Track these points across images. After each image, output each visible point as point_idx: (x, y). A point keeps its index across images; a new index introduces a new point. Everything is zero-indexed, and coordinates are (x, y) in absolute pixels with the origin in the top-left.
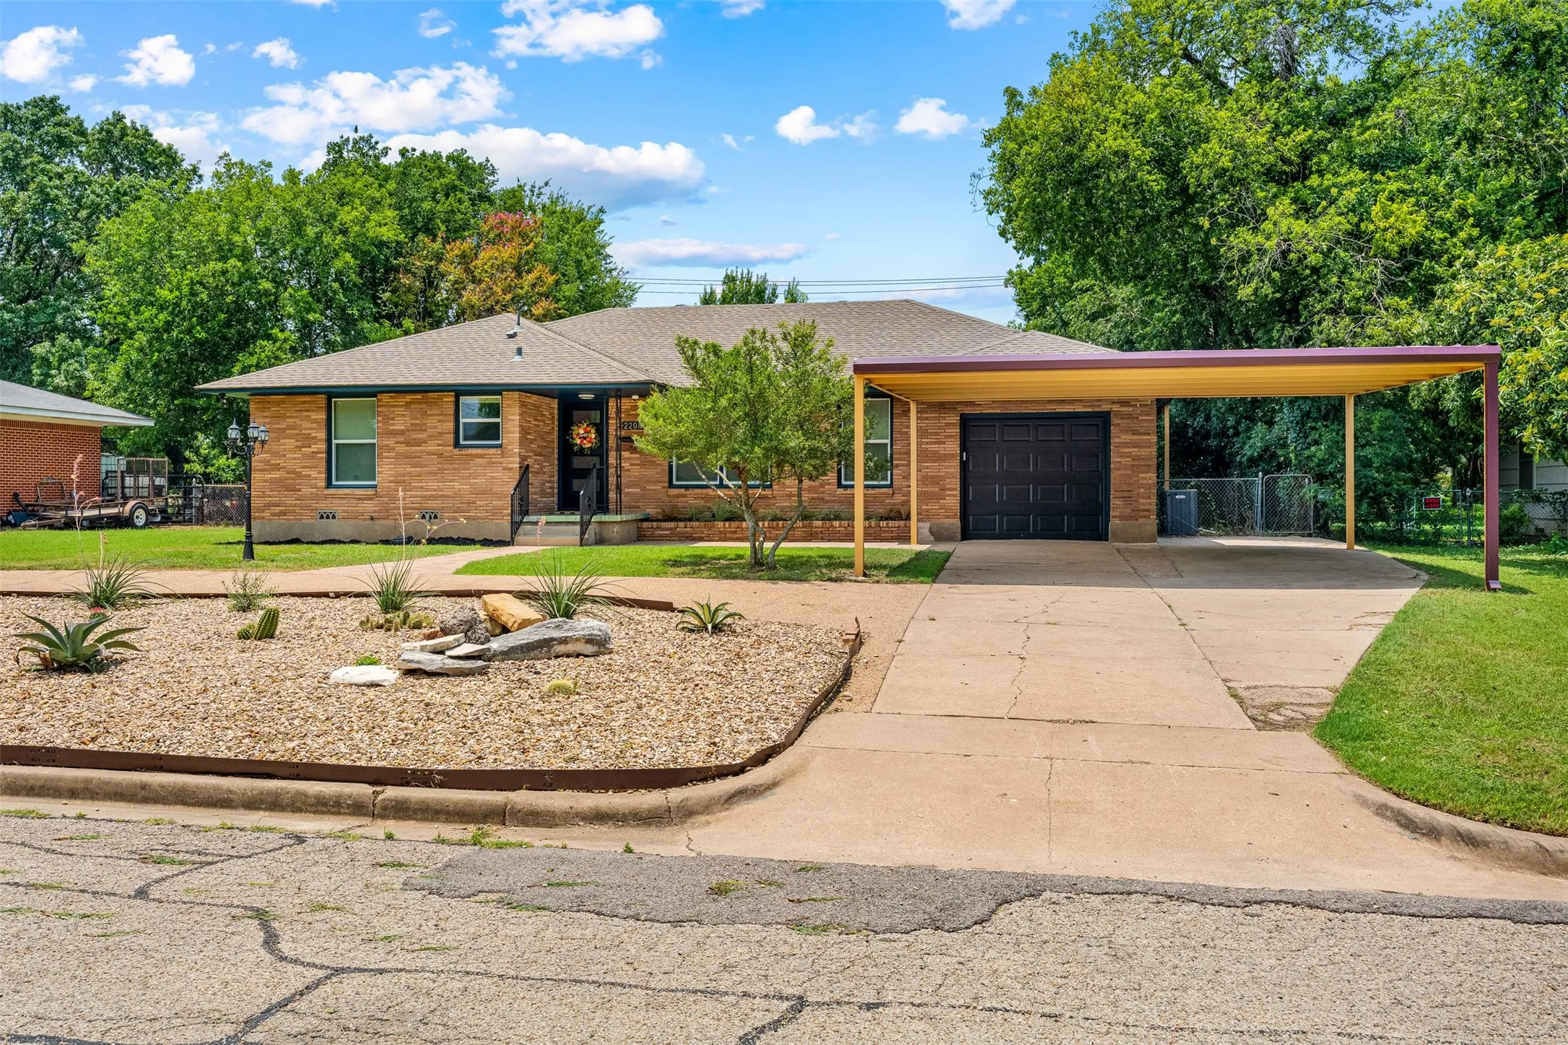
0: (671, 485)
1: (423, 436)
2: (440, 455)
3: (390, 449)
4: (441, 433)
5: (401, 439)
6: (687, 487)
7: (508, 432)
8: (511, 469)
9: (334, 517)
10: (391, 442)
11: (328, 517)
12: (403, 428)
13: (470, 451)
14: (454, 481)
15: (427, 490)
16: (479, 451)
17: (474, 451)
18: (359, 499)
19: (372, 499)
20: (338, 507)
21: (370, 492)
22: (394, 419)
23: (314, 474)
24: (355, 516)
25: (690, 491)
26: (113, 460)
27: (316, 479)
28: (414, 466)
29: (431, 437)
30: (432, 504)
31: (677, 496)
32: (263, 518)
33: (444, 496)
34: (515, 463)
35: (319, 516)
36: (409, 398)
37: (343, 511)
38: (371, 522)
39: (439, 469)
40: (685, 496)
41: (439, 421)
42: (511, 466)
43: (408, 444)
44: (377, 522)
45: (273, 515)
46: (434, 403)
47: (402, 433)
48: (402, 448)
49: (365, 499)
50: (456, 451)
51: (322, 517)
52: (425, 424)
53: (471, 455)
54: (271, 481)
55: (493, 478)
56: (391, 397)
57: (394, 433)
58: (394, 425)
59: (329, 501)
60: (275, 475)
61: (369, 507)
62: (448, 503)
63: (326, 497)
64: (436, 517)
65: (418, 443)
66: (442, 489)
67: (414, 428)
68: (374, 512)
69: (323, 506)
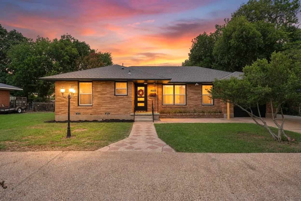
0: (162, 105)
1: (106, 92)
2: (110, 98)
3: (96, 96)
4: (111, 92)
5: (100, 93)
7: (129, 92)
9: (80, 114)
10: (96, 94)
11: (78, 114)
12: (100, 90)
13: (119, 97)
14: (114, 104)
15: (107, 107)
16: (121, 97)
18: (87, 109)
19: (91, 109)
21: (91, 107)
24: (86, 114)
25: (167, 106)
26: (13, 97)
27: (74, 104)
28: (103, 100)
29: (108, 93)
30: (108, 110)
31: (164, 107)
32: (59, 114)
33: (111, 108)
34: (131, 100)
36: (102, 83)
37: (83, 112)
39: (110, 101)
41: (110, 89)
43: (101, 95)
44: (92, 115)
45: (62, 113)
46: (109, 84)
47: (100, 92)
48: (99, 96)
49: (89, 109)
50: (115, 97)
51: (76, 114)
52: (106, 89)
54: (62, 104)
55: (125, 104)
56: (96, 82)
57: (97, 92)
58: (97, 89)
60: (63, 103)
61: (90, 111)
62: (113, 110)
63: (78, 109)
64: (109, 114)
65: (104, 94)
66: (111, 107)
67: (103, 90)
68: (92, 112)
69: (77, 111)
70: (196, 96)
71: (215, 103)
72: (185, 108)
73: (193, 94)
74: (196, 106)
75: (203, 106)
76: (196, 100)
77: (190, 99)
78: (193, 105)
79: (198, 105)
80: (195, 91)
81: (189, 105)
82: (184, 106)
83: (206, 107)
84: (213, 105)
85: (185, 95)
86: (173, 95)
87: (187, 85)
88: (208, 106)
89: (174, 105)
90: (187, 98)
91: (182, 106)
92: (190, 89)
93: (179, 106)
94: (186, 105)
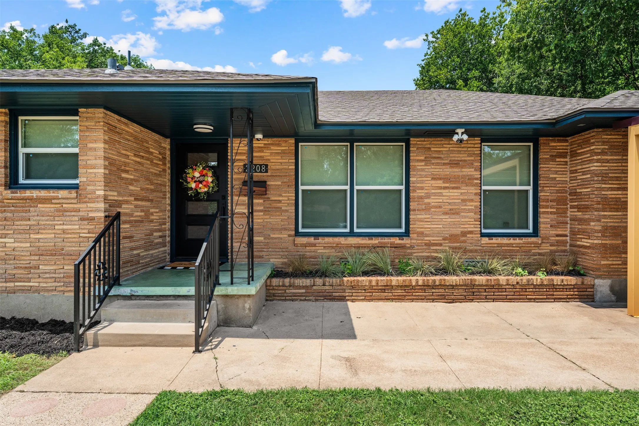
0: (297, 233)
6: (317, 235)
7: (86, 167)
8: (93, 219)
16: (43, 193)
17: (35, 193)
25: (320, 240)
31: (305, 245)
34: (97, 210)
40: (314, 245)
42: (91, 215)
50: (8, 194)
53: (31, 199)
55: (64, 231)
70: (455, 193)
71: (542, 226)
72: (403, 247)
73: (440, 183)
74: (453, 238)
75: (485, 240)
76: (452, 213)
77: (428, 208)
78: (438, 234)
79: (464, 234)
80: (448, 171)
81: (421, 234)
82: (397, 241)
83: (500, 245)
84: (536, 233)
85: (403, 187)
86: (347, 187)
87: (413, 140)
88: (512, 241)
89: (351, 234)
90: (413, 205)
91: (386, 240)
92: (427, 161)
93: (375, 241)
94: (407, 233)
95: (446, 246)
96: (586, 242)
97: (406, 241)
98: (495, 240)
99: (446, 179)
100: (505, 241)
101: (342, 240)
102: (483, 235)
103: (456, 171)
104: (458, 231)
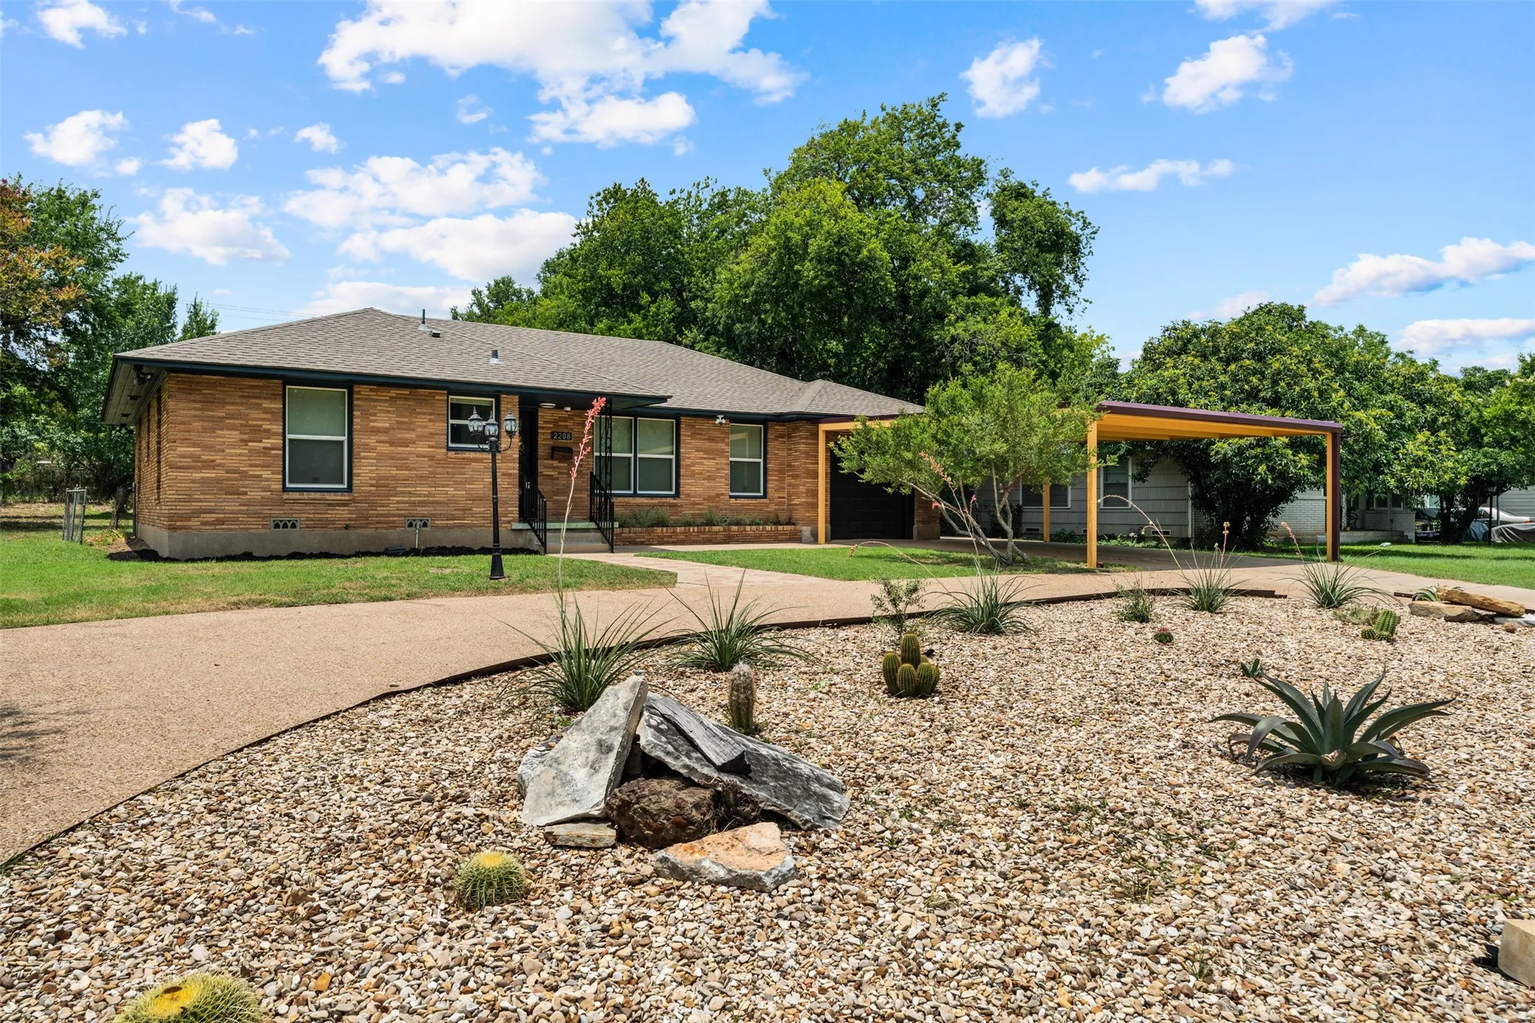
1: (412, 436)
2: (432, 458)
3: (372, 449)
4: (432, 434)
5: (383, 438)
8: (510, 474)
9: (294, 526)
10: (372, 441)
11: (285, 526)
12: (387, 425)
13: (467, 455)
14: (448, 486)
15: (419, 496)
16: (477, 455)
17: (472, 455)
18: (330, 505)
19: (346, 505)
20: (303, 515)
21: (346, 497)
22: (375, 415)
23: (266, 474)
24: (323, 524)
27: (268, 480)
28: (398, 468)
29: (421, 438)
30: (421, 511)
32: (189, 528)
33: (436, 502)
34: (514, 468)
35: (272, 525)
36: (394, 392)
37: (308, 519)
38: (344, 531)
39: (430, 473)
41: (430, 421)
42: (510, 471)
43: (392, 443)
44: (353, 531)
45: (205, 523)
46: (423, 401)
47: (386, 431)
48: (385, 448)
49: (338, 505)
50: (451, 454)
51: (277, 526)
52: (413, 423)
53: (468, 459)
54: (204, 481)
56: (371, 390)
57: (377, 431)
58: (374, 421)
59: (286, 507)
60: (210, 474)
61: (343, 513)
62: (439, 510)
63: (284, 502)
64: (425, 525)
65: (406, 443)
66: (433, 496)
67: (401, 426)
68: (350, 519)
69: (279, 513)
70: (712, 462)
71: (770, 491)
72: (675, 506)
73: (701, 455)
74: (710, 499)
75: (733, 501)
76: (709, 478)
77: (693, 475)
78: (700, 496)
79: (718, 495)
80: (707, 445)
81: (688, 495)
82: (671, 501)
83: (742, 505)
84: (765, 496)
85: (673, 457)
86: (631, 455)
87: (683, 419)
88: (750, 501)
89: (635, 495)
90: (682, 472)
91: (664, 500)
92: (693, 436)
93: (656, 501)
94: (677, 495)
95: (707, 504)
96: (796, 501)
97: (677, 501)
98: (739, 501)
99: (706, 452)
100: (746, 501)
101: (631, 500)
102: (731, 497)
103: (713, 445)
104: (713, 493)
